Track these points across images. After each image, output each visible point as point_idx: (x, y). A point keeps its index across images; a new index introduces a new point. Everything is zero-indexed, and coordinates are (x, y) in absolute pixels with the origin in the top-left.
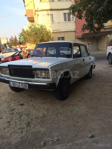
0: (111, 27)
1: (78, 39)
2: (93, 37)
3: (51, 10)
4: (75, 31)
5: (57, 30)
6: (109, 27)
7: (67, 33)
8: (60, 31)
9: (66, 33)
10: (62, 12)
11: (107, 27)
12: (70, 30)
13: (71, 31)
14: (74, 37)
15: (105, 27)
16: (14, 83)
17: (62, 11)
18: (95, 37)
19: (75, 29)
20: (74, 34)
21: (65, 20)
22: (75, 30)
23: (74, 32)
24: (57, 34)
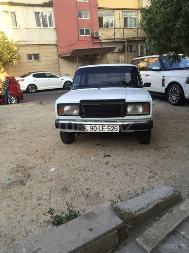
0: (108, 41)
1: (62, 58)
2: (85, 56)
3: (12, 4)
4: (56, 45)
5: (26, 42)
6: (106, 41)
7: (44, 47)
8: (30, 43)
9: (41, 47)
10: (31, 11)
11: (104, 41)
12: (47, 43)
13: (49, 45)
14: (56, 54)
15: (101, 41)
16: (93, 126)
17: (31, 7)
18: (87, 56)
19: (57, 41)
20: (54, 49)
21: (39, 25)
22: (56, 43)
23: (56, 47)
24: (26, 48)
